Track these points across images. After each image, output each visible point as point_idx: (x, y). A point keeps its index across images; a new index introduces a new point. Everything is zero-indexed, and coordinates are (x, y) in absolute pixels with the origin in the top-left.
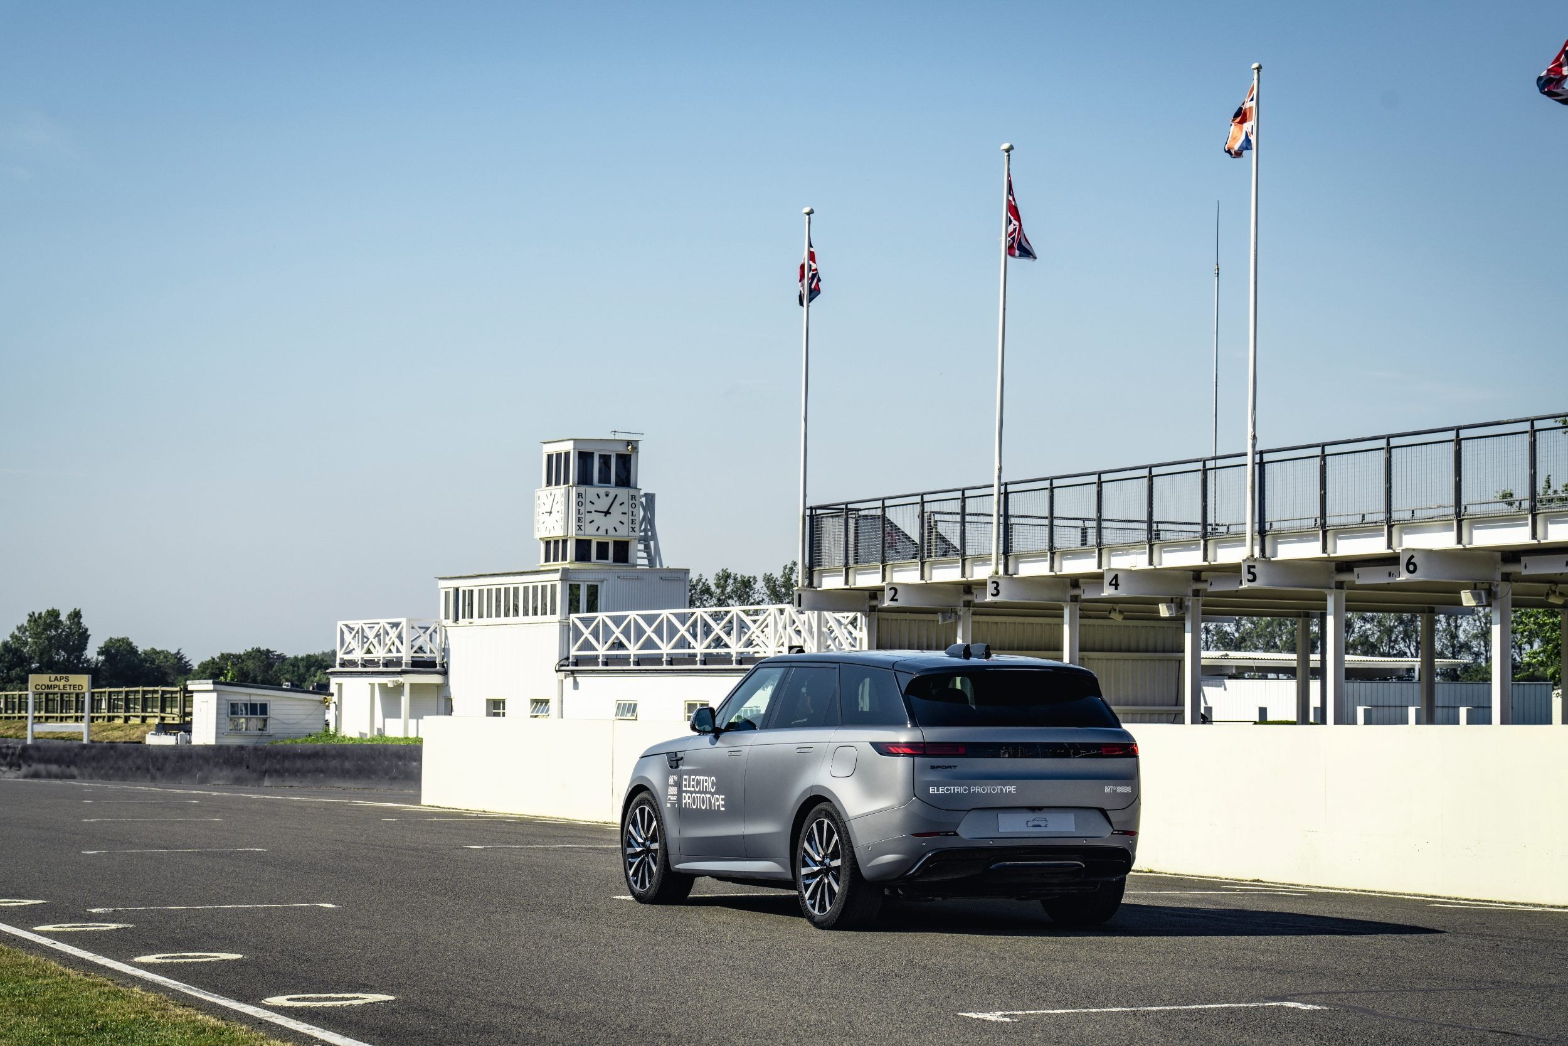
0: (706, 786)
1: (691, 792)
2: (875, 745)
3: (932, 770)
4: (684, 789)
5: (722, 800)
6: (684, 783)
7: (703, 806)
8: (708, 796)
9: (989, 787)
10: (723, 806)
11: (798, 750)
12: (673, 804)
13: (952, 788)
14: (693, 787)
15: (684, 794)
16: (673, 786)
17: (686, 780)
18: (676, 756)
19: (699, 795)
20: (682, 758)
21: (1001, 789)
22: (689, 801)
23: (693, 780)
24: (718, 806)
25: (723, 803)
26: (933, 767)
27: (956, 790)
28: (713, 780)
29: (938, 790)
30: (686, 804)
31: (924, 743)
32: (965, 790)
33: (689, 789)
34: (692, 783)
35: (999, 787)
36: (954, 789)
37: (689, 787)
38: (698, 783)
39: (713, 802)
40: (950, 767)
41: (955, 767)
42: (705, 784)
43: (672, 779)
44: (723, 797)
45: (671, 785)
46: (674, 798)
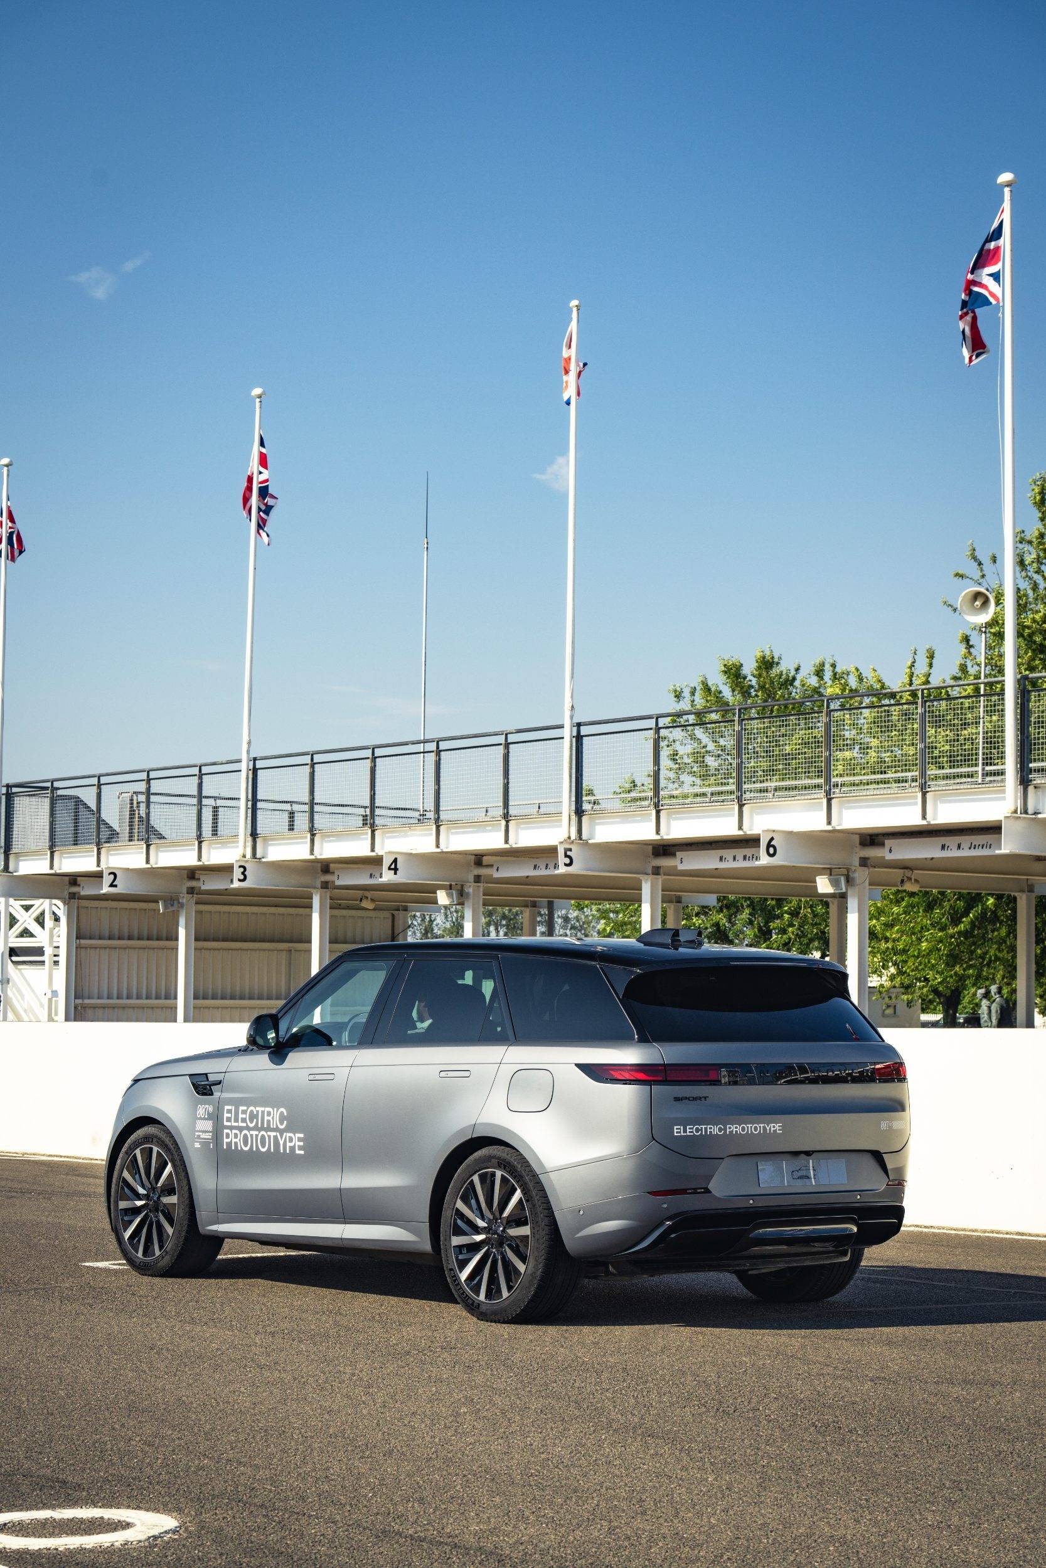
0: (269, 1121)
1: (241, 1129)
2: (586, 1068)
3: (676, 1103)
4: (226, 1123)
5: (300, 1139)
6: (226, 1115)
7: (263, 1147)
8: (272, 1134)
9: (749, 1126)
10: (300, 1148)
11: (443, 1074)
12: (205, 1144)
13: (703, 1127)
14: (244, 1120)
15: (226, 1131)
16: (204, 1119)
17: (229, 1111)
18: (208, 1080)
19: (254, 1133)
20: (219, 1083)
21: (764, 1127)
22: (237, 1140)
23: (244, 1112)
24: (293, 1149)
25: (301, 1144)
26: (677, 1099)
27: (709, 1130)
28: (282, 1112)
29: (685, 1131)
30: (229, 1144)
31: (664, 1065)
32: (720, 1130)
33: (236, 1124)
34: (241, 1116)
35: (762, 1125)
36: (706, 1129)
37: (236, 1120)
38: (253, 1117)
39: (281, 1143)
40: (700, 1098)
41: (705, 1098)
42: (266, 1118)
43: (201, 1111)
44: (302, 1135)
45: (201, 1119)
46: (209, 1136)
